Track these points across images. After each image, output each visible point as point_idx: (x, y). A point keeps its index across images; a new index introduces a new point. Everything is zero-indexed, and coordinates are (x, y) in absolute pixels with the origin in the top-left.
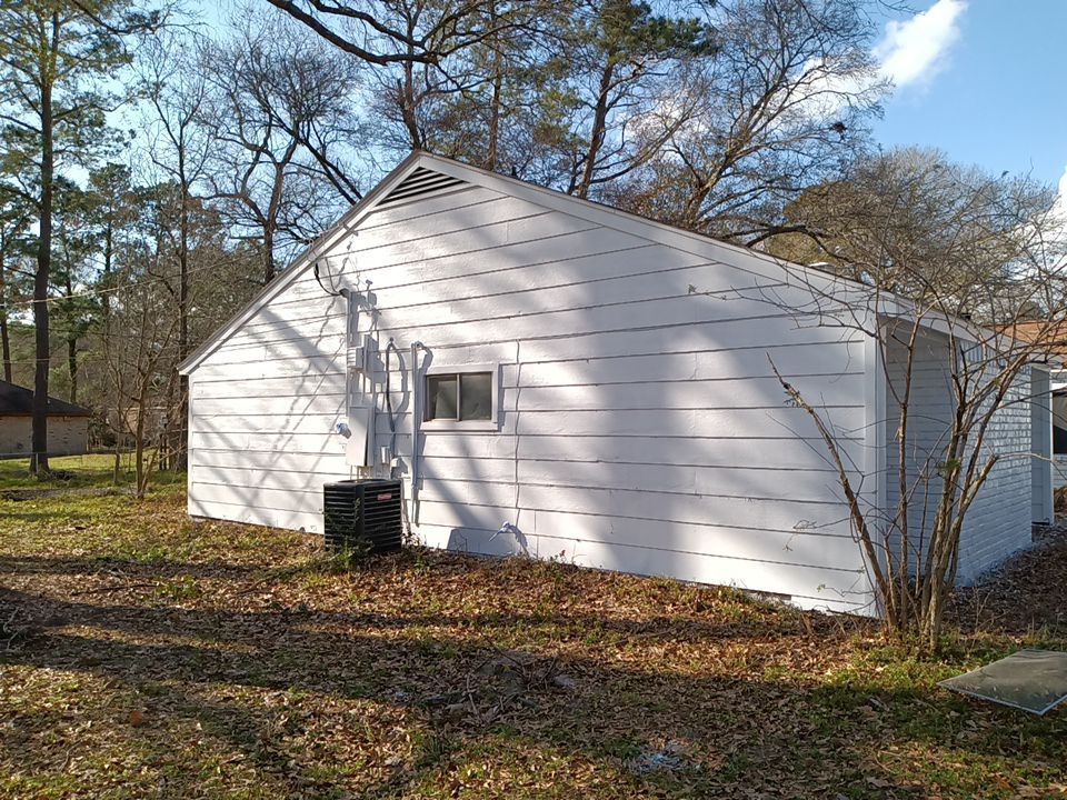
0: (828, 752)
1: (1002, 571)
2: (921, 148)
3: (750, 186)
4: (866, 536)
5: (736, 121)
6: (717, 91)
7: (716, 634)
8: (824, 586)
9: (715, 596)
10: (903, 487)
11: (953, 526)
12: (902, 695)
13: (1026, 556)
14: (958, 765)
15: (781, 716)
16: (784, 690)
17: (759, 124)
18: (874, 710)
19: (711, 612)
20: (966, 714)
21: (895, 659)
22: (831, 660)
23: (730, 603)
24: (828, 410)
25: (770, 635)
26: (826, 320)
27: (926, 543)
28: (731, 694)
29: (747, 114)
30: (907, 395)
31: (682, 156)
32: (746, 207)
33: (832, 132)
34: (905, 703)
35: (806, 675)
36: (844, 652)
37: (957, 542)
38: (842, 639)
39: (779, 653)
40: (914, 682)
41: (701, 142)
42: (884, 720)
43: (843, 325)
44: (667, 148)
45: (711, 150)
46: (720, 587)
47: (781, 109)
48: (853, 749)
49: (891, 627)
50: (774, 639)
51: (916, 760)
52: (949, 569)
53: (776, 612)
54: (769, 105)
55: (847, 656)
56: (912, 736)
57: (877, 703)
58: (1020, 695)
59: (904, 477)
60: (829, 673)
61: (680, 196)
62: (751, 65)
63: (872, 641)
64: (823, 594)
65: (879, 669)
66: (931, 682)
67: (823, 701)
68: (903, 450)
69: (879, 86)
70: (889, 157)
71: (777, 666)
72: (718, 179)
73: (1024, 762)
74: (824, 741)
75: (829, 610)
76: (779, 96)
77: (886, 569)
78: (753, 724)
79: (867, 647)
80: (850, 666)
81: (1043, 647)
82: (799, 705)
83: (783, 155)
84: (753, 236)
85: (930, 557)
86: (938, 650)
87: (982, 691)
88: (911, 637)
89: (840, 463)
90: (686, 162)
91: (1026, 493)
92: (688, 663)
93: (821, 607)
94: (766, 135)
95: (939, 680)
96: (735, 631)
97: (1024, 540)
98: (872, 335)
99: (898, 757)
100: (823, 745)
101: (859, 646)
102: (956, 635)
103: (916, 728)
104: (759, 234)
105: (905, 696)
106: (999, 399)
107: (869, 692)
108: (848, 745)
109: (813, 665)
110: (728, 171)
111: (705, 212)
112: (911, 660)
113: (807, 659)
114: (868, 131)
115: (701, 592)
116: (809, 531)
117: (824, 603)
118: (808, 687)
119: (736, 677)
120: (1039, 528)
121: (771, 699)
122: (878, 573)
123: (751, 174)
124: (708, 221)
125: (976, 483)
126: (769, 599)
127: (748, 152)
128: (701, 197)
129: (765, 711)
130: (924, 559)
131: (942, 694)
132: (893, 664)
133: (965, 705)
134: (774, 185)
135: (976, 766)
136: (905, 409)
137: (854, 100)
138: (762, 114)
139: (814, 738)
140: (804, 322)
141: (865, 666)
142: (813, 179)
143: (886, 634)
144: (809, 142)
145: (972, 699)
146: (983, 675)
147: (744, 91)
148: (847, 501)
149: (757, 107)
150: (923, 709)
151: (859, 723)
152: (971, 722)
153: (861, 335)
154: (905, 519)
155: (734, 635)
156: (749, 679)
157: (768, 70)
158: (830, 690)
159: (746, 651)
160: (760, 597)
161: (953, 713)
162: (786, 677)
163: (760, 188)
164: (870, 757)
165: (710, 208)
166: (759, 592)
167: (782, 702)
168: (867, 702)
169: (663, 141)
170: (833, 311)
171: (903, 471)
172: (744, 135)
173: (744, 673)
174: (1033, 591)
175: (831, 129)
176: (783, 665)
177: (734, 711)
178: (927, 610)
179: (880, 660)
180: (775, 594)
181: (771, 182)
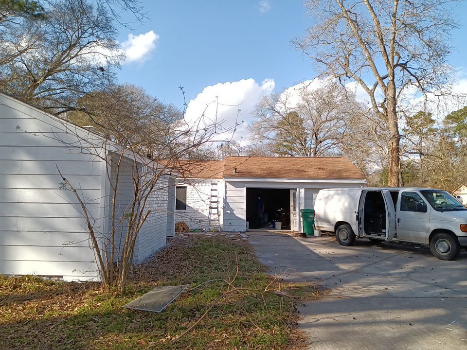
0: (71, 346)
1: (154, 257)
2: (136, 86)
3: (60, 86)
4: (96, 246)
5: (54, 55)
6: (46, 40)
7: (22, 300)
8: (75, 270)
9: (24, 280)
10: (113, 224)
11: (133, 239)
12: (107, 314)
13: (163, 249)
14: (127, 340)
15: (51, 334)
16: (53, 321)
17: (66, 60)
18: (94, 323)
19: (21, 289)
20: (132, 317)
21: (106, 298)
22: (78, 303)
23: (31, 283)
24: (82, 191)
25: (50, 296)
26: (84, 151)
27: (122, 247)
28: (26, 328)
29: (60, 53)
30: (116, 185)
31: (26, 65)
32: (57, 96)
33: (98, 71)
34: (108, 317)
35: (65, 312)
36: (84, 299)
37: (133, 246)
38: (84, 293)
39: (53, 304)
40: (113, 308)
41: (37, 61)
42: (98, 327)
43: (91, 154)
44: (17, 60)
45: (41, 66)
46: (27, 276)
47: (77, 55)
48: (83, 342)
49: (106, 285)
50: (52, 298)
51: (110, 341)
52: (130, 258)
53: (55, 284)
54: (71, 53)
55: (85, 301)
56: (109, 331)
57: (96, 319)
58: (153, 305)
59: (114, 220)
60: (76, 309)
61: (24, 85)
62: (63, 32)
63: (97, 292)
64: (75, 274)
65: (99, 304)
66: (119, 306)
67: (72, 323)
68: (114, 209)
69: (119, 56)
70: (122, 87)
71: (52, 310)
72: (44, 80)
73: (152, 333)
74: (70, 341)
75: (79, 281)
76: (76, 50)
77: (105, 260)
78: (36, 340)
79: (95, 295)
80: (86, 305)
81: (164, 285)
82: (60, 327)
83: (76, 76)
84: (60, 110)
85: (123, 254)
86: (124, 292)
87: (140, 307)
88: (113, 288)
89: (87, 215)
90: (28, 69)
91: (165, 225)
92: (4, 316)
93: (76, 279)
94: (69, 65)
95: (123, 304)
96: (32, 296)
97: (163, 243)
98: (104, 159)
99: (102, 341)
100: (69, 344)
101: (91, 295)
102: (132, 285)
103: (112, 327)
104: (64, 109)
105: (108, 314)
106: (152, 188)
107: (93, 315)
108: (81, 341)
109: (69, 307)
110: (50, 77)
111: (37, 94)
112: (113, 298)
113: (67, 304)
114: (115, 74)
115: (16, 279)
116: (71, 245)
117: (77, 278)
118: (66, 318)
119: (30, 319)
120: (169, 239)
121: (46, 326)
122: (101, 262)
123: (60, 81)
124: (38, 99)
125: (142, 222)
126: (52, 279)
127: (60, 71)
128: (35, 87)
129: (42, 333)
130: (121, 254)
131: (124, 311)
132: (105, 301)
133: (132, 313)
134: (71, 88)
135: (133, 339)
136: (115, 191)
137: (108, 59)
138: (67, 56)
139: (65, 341)
140: (74, 150)
141: (93, 304)
142: (89, 89)
143: (104, 288)
144: (88, 72)
145: (135, 311)
146: (141, 300)
147: (59, 43)
148: (89, 231)
149: (65, 52)
150: (115, 318)
151: (87, 330)
152: (134, 321)
153: (98, 159)
154: (113, 238)
155: (32, 299)
156: (37, 318)
157: (72, 36)
158: (76, 317)
159: (37, 305)
160: (48, 279)
161: (127, 318)
162: (56, 315)
163: (65, 88)
164: (90, 344)
165: (40, 93)
166: (48, 276)
167: (52, 327)
168: (92, 320)
169: (16, 56)
170: (87, 147)
171: (114, 218)
172: (59, 63)
173: (34, 316)
174: (164, 263)
175: (98, 69)
176: (55, 310)
177: (26, 336)
178: (121, 276)
179: (100, 300)
180: (56, 276)
181: (70, 86)
